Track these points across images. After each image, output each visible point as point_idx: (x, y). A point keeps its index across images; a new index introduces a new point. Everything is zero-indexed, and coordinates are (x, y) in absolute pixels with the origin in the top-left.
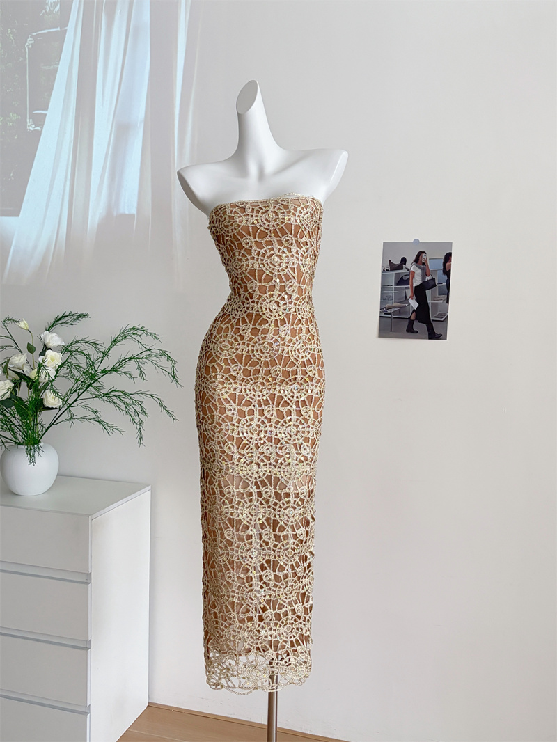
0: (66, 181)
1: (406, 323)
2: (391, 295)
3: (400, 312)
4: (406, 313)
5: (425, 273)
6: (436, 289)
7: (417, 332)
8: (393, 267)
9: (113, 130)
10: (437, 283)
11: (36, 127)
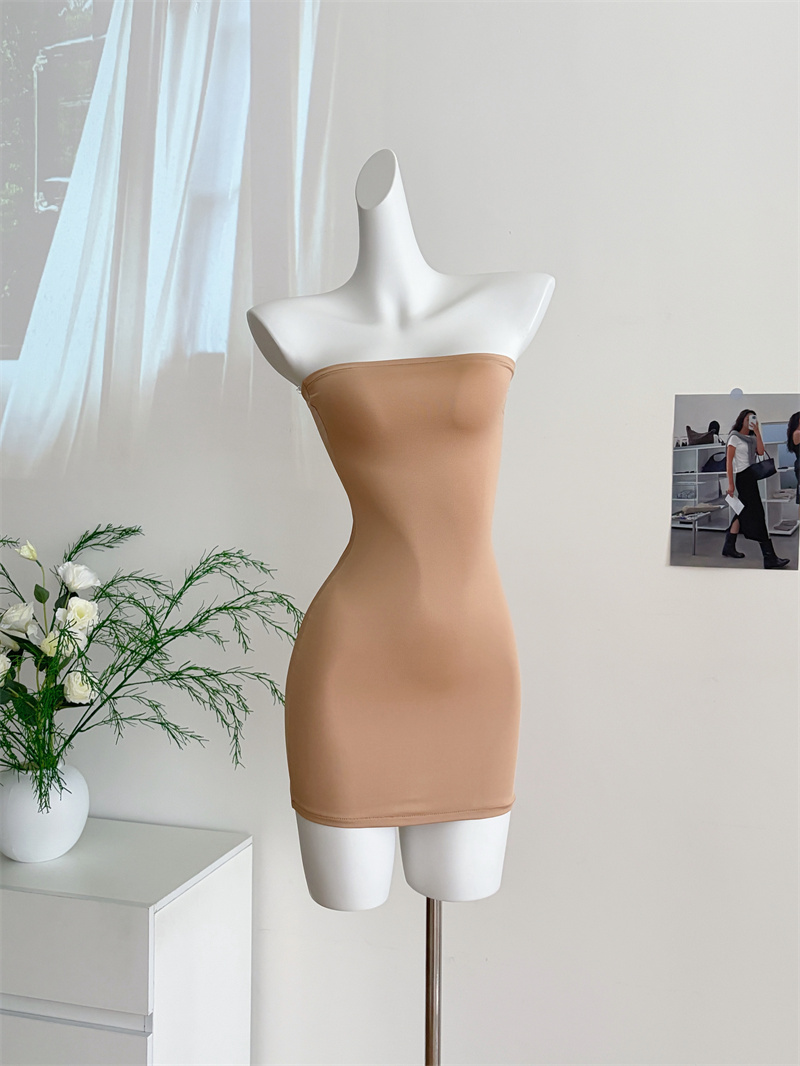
0: (101, 296)
1: (722, 540)
2: (693, 488)
3: (709, 520)
4: (719, 521)
5: (754, 449)
6: (777, 477)
7: (743, 556)
8: (695, 439)
9: (185, 207)
10: (777, 466)
11: (48, 205)
